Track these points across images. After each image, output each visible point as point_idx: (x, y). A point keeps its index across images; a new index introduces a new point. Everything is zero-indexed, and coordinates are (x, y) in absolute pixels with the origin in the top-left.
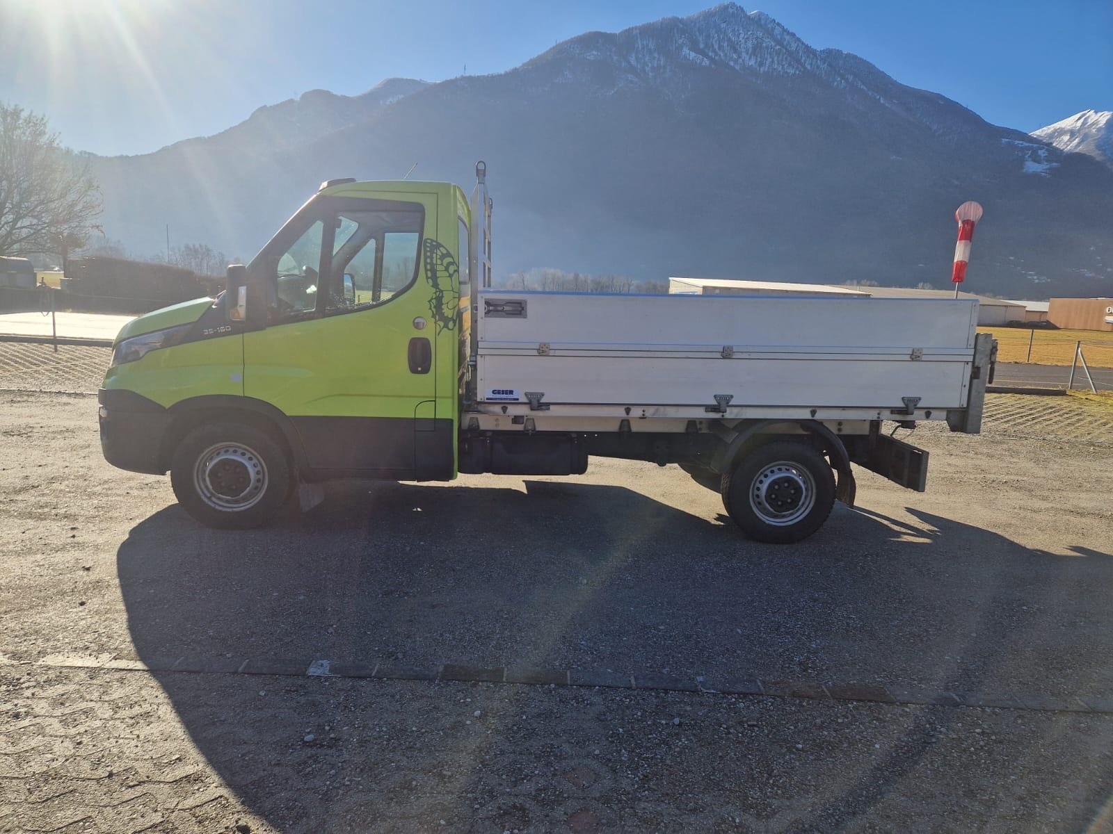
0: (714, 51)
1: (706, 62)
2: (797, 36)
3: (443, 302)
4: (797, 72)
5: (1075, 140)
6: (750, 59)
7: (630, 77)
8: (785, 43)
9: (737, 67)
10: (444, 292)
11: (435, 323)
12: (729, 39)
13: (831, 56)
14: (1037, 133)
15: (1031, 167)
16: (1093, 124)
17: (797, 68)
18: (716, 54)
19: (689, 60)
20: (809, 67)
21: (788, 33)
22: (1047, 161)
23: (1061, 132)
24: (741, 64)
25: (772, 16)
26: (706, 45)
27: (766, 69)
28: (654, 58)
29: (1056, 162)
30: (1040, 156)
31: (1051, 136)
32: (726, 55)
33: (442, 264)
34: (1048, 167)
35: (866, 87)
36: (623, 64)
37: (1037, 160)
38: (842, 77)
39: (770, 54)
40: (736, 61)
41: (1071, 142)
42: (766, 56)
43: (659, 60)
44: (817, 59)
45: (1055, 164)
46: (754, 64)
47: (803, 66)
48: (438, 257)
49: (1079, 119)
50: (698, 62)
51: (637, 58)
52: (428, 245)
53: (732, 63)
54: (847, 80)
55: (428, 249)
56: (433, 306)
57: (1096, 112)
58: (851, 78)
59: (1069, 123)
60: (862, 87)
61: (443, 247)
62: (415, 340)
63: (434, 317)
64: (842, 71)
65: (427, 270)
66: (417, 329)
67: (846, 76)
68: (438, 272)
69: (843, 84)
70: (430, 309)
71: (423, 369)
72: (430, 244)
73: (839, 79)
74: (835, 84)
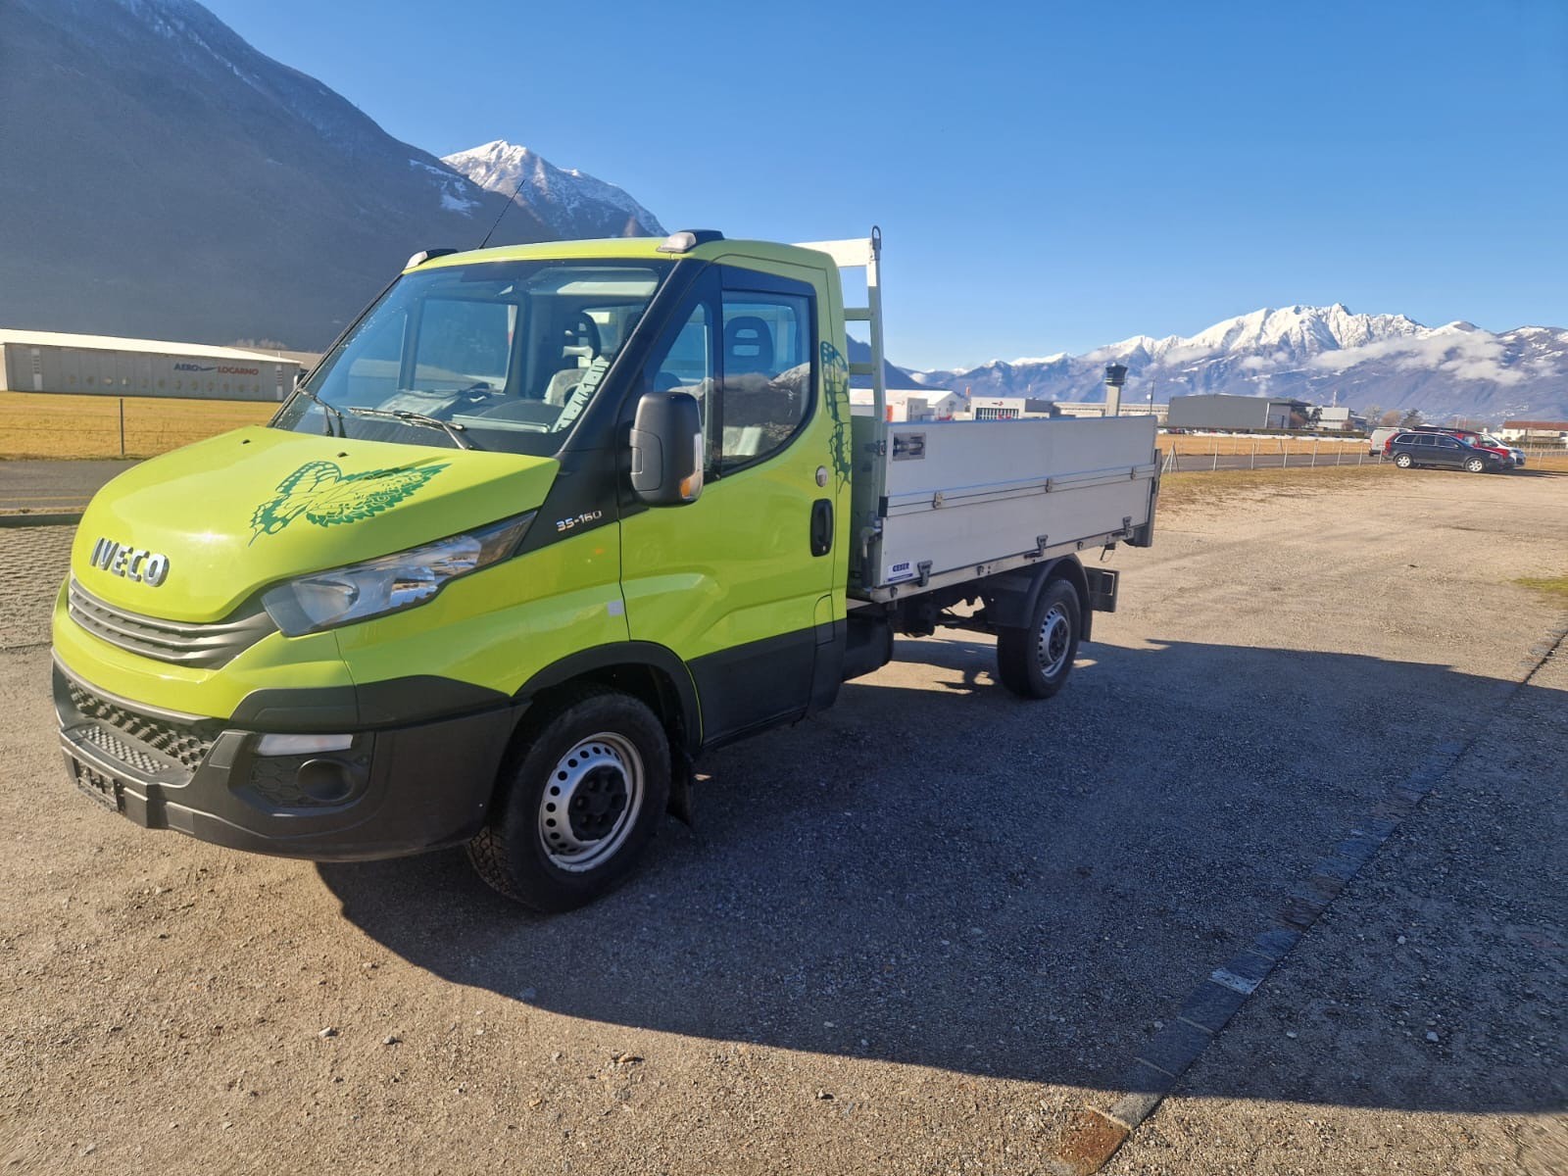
3: (843, 442)
5: (491, 175)
11: (837, 473)
14: (448, 159)
15: (451, 203)
16: (508, 159)
22: (467, 198)
23: (477, 163)
29: (478, 201)
30: (458, 190)
31: (466, 166)
34: (468, 205)
35: (209, 44)
37: (454, 194)
38: (167, 20)
41: (489, 178)
45: (475, 203)
49: (493, 150)
54: (174, 27)
55: (826, 358)
56: (834, 448)
57: (509, 145)
58: (181, 26)
59: (482, 152)
60: (201, 43)
61: (839, 354)
62: (817, 503)
63: (835, 465)
64: (164, 11)
65: (826, 392)
66: (819, 485)
67: (174, 21)
68: (837, 395)
69: (170, 33)
70: (831, 453)
71: (824, 548)
72: (827, 350)
73: (161, 22)
74: (157, 28)
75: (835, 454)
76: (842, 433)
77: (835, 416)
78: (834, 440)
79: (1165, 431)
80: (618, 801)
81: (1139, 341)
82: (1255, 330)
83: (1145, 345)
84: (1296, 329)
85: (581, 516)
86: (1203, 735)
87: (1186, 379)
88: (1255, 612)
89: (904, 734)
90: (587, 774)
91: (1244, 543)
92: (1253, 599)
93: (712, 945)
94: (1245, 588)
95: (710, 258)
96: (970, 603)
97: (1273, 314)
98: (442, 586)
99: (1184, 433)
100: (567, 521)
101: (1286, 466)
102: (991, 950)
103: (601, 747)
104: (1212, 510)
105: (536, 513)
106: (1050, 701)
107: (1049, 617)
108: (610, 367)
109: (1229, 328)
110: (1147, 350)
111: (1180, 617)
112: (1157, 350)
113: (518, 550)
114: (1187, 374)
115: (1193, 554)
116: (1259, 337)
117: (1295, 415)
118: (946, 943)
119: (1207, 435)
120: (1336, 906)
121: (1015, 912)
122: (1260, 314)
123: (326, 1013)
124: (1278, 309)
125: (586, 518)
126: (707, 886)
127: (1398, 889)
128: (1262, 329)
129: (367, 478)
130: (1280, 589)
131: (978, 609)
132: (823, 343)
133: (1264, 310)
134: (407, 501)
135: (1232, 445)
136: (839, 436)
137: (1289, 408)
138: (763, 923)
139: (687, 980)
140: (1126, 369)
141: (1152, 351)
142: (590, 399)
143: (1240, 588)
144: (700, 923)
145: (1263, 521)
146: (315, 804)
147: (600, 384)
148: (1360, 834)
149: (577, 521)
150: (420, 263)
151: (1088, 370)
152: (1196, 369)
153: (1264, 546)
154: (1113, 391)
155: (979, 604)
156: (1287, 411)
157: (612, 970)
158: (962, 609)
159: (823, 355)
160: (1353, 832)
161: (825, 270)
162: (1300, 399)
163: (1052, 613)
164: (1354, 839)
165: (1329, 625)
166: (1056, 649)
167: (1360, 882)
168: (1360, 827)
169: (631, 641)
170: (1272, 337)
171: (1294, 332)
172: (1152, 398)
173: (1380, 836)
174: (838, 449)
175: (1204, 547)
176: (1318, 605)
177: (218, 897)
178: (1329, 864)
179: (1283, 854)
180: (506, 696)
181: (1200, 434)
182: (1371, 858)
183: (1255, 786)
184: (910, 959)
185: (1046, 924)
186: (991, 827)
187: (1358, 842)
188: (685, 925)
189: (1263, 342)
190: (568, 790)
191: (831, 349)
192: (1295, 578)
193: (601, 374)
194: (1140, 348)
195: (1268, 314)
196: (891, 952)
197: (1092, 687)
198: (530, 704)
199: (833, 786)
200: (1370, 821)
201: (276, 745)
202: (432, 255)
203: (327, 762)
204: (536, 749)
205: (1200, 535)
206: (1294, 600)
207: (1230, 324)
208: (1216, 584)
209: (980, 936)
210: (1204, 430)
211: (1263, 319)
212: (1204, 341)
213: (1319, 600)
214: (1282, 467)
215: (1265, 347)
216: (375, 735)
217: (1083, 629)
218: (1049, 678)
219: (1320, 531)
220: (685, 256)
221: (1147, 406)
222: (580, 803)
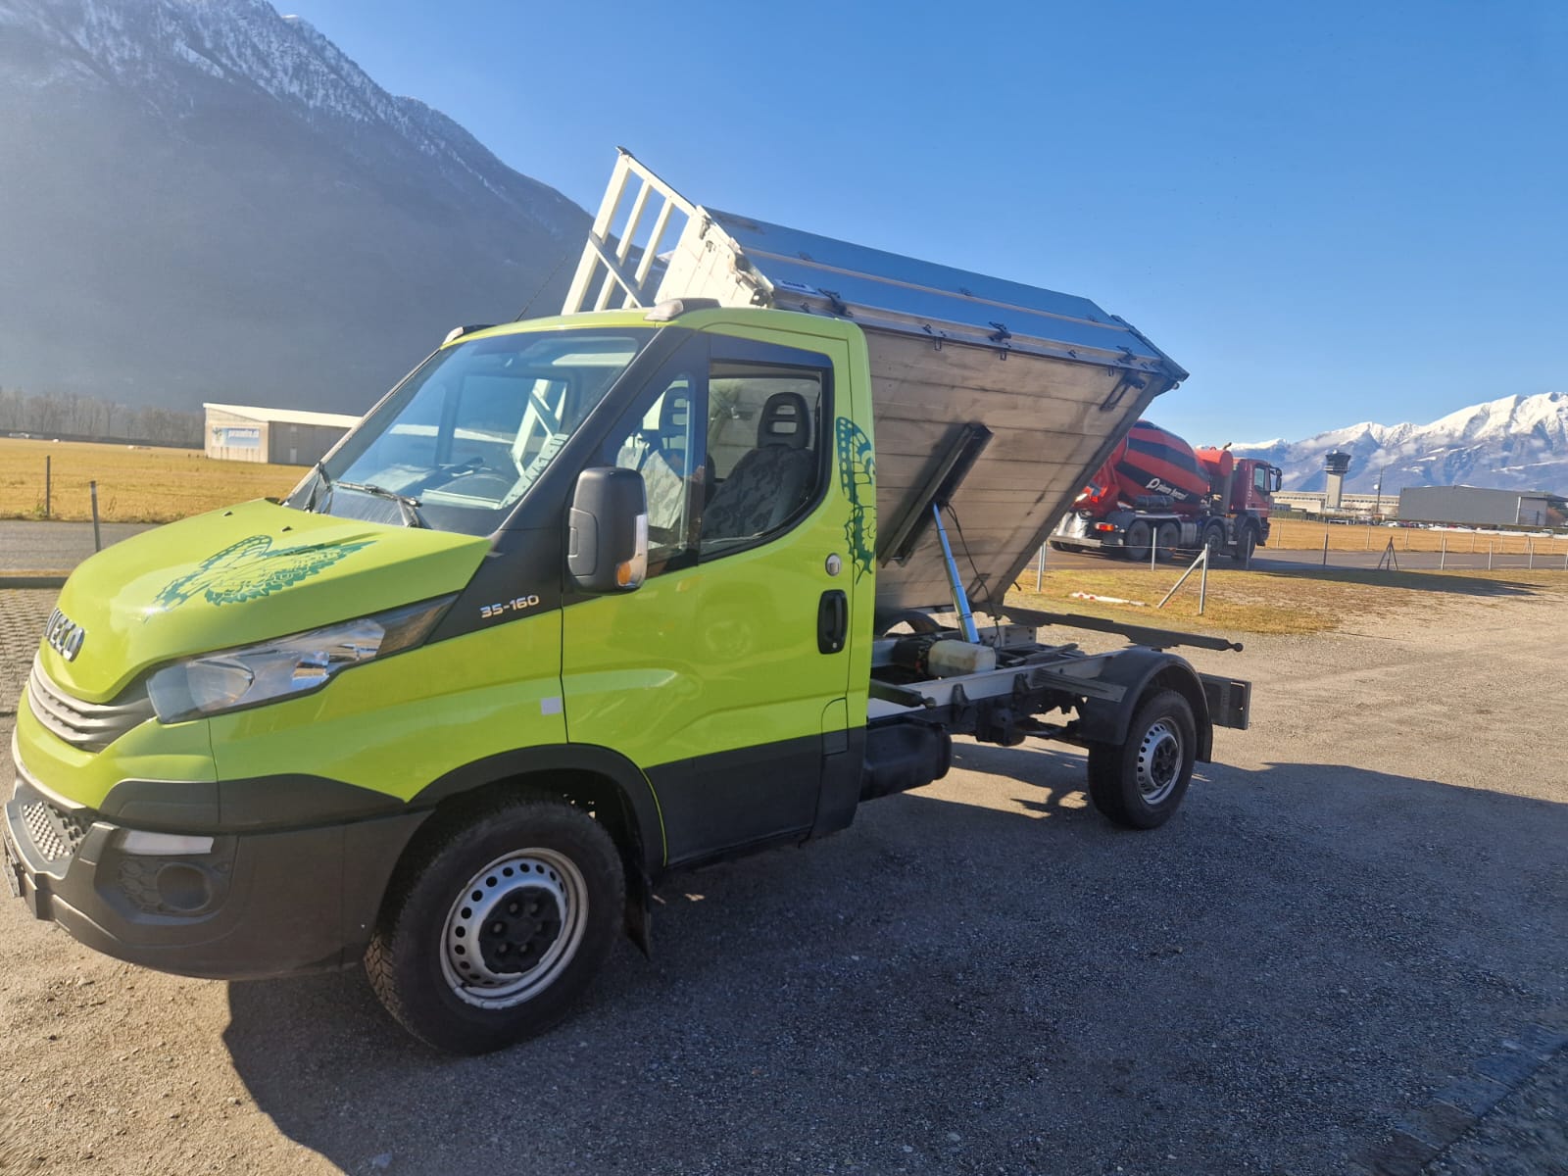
0: (230, 57)
1: (218, 71)
2: (361, 67)
3: (864, 527)
4: (366, 119)
6: (291, 82)
7: (79, 65)
8: (344, 73)
9: (272, 91)
10: (864, 509)
11: (854, 562)
12: (254, 47)
13: (411, 107)
17: (365, 114)
18: (235, 63)
19: (187, 61)
20: (382, 116)
21: (347, 60)
24: (276, 87)
25: (320, 30)
26: (217, 46)
27: (318, 104)
28: (123, 45)
32: (250, 68)
33: (860, 462)
35: (464, 160)
36: (64, 42)
38: (431, 141)
39: (323, 84)
40: (268, 81)
42: (316, 84)
43: (132, 50)
44: (392, 106)
46: (297, 93)
47: (374, 113)
48: (856, 449)
50: (205, 68)
51: (89, 37)
52: (842, 428)
53: (262, 83)
54: (437, 146)
55: (843, 435)
56: (850, 534)
58: (443, 145)
60: (458, 159)
61: (860, 431)
62: (825, 594)
63: (851, 552)
64: (429, 133)
65: (842, 472)
66: (829, 573)
67: (436, 141)
68: (856, 475)
69: (433, 151)
70: (847, 539)
71: (835, 645)
72: (845, 426)
73: (426, 142)
74: (423, 147)
75: (851, 540)
76: (862, 517)
77: (854, 498)
78: (851, 525)
79: (1395, 524)
80: (550, 928)
81: (1367, 428)
82: (1505, 418)
83: (1373, 433)
84: (1553, 417)
85: (513, 602)
86: (1336, 893)
87: (1421, 468)
88: (1448, 738)
89: (960, 861)
90: (506, 895)
91: (1456, 655)
92: (1451, 723)
93: (622, 1119)
94: (1445, 709)
95: (697, 327)
96: (1066, 711)
97: (1525, 401)
98: (333, 676)
99: (1418, 527)
100: (494, 607)
101: (1532, 568)
102: (963, 1167)
103: (532, 864)
104: (1428, 614)
105: (455, 597)
106: (1153, 834)
107: (1152, 734)
108: (568, 439)
109: (1474, 415)
110: (1375, 437)
111: (1350, 739)
112: (1385, 439)
113: (430, 637)
114: (1423, 463)
115: (1387, 665)
116: (1508, 426)
117: (1552, 511)
118: (908, 1149)
119: (1445, 529)
120: (1454, 1151)
121: (1012, 1114)
122: (1510, 401)
123: (158, 1157)
124: (1531, 395)
125: (520, 604)
126: (652, 1039)
127: (1550, 1134)
128: (1512, 417)
129: (287, 554)
130: (1488, 712)
131: (1072, 720)
132: (840, 418)
133: (1514, 397)
134: (310, 580)
135: (1470, 541)
136: (857, 520)
137: (1546, 503)
138: (695, 1095)
139: (572, 1164)
140: (1349, 457)
141: (1381, 439)
142: (541, 474)
143: (1437, 708)
144: (622, 1086)
145: (1490, 630)
146: (173, 913)
147: (552, 460)
148: (1514, 1047)
149: (507, 607)
150: (455, 339)
151: (1305, 458)
152: (1434, 458)
153: (1480, 659)
154: (1334, 481)
155: (1074, 715)
156: (1543, 507)
157: (492, 1139)
158: (1056, 717)
159: (839, 432)
160: (1506, 1044)
161: (847, 340)
162: (1558, 493)
163: (1157, 729)
164: (1505, 1054)
165: (1540, 760)
166: (1161, 770)
167: (1498, 1119)
168: (1517, 1038)
169: (569, 743)
170: (1524, 424)
171: (1550, 420)
172: (1379, 489)
173: (1541, 1053)
174: (857, 536)
175: (1404, 656)
176: (1533, 735)
177: (133, 996)
178: (1460, 1088)
179: (1400, 1068)
180: (400, 801)
181: (1437, 528)
182: (1521, 1084)
183: (1386, 967)
184: (853, 1168)
185: (1048, 1137)
186: (1025, 991)
187: (1508, 1059)
188: (604, 1087)
189: (1513, 430)
190: (482, 912)
191: (850, 426)
192: (1511, 699)
193: (558, 448)
194: (1367, 435)
195: (1519, 401)
196: (834, 1155)
197: (1212, 819)
198: (431, 812)
199: (852, 920)
200: (1533, 1030)
201: (140, 843)
202: (467, 331)
203: (185, 864)
204: (438, 864)
205: (1403, 643)
206: (1504, 726)
207: (1474, 410)
208: (1409, 702)
209: (955, 1144)
210: (1442, 524)
211: (1512, 407)
212: (1442, 428)
213: (1536, 728)
214: (1528, 568)
215: (1515, 436)
216: (238, 840)
217: (1200, 748)
218: (1152, 806)
219: (1558, 644)
220: (668, 324)
221: (1374, 497)
222: (498, 928)
